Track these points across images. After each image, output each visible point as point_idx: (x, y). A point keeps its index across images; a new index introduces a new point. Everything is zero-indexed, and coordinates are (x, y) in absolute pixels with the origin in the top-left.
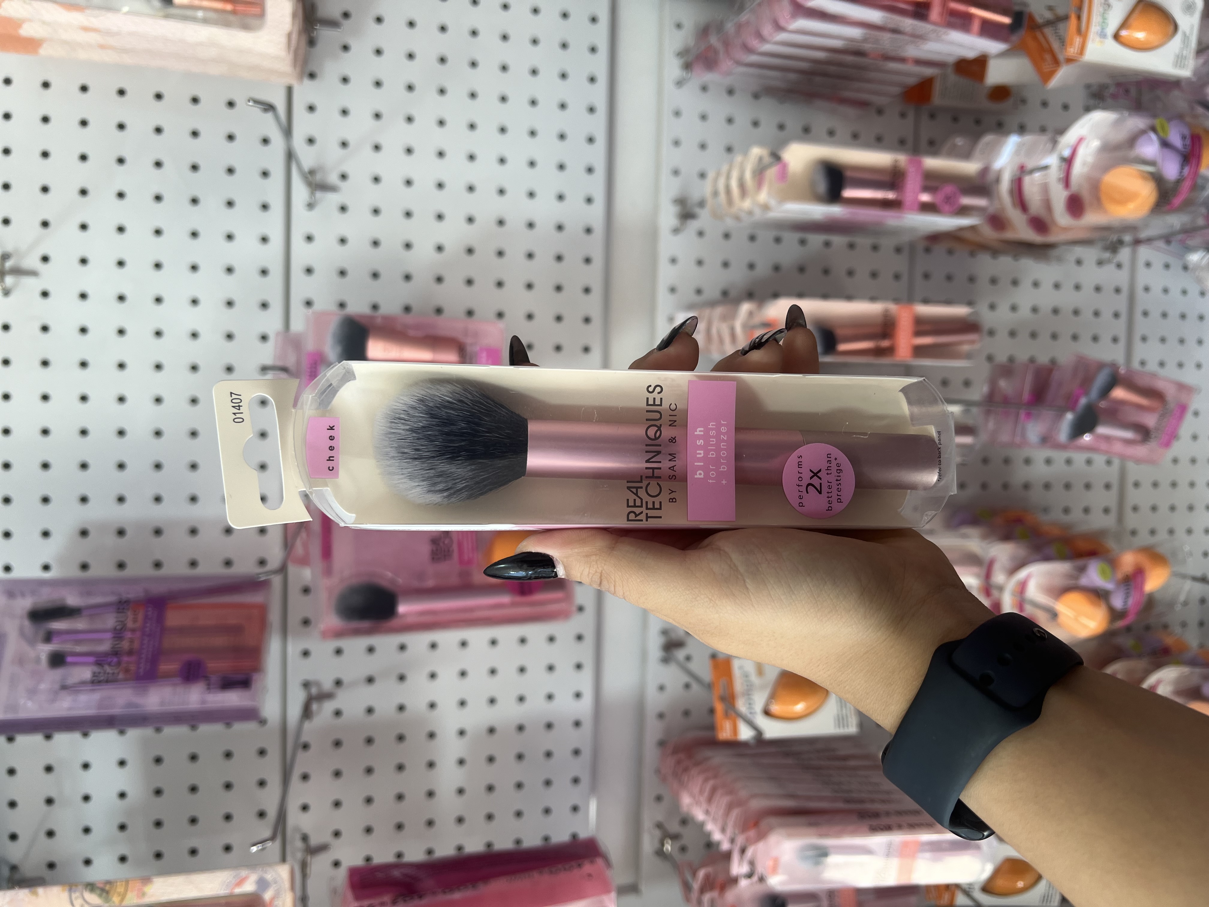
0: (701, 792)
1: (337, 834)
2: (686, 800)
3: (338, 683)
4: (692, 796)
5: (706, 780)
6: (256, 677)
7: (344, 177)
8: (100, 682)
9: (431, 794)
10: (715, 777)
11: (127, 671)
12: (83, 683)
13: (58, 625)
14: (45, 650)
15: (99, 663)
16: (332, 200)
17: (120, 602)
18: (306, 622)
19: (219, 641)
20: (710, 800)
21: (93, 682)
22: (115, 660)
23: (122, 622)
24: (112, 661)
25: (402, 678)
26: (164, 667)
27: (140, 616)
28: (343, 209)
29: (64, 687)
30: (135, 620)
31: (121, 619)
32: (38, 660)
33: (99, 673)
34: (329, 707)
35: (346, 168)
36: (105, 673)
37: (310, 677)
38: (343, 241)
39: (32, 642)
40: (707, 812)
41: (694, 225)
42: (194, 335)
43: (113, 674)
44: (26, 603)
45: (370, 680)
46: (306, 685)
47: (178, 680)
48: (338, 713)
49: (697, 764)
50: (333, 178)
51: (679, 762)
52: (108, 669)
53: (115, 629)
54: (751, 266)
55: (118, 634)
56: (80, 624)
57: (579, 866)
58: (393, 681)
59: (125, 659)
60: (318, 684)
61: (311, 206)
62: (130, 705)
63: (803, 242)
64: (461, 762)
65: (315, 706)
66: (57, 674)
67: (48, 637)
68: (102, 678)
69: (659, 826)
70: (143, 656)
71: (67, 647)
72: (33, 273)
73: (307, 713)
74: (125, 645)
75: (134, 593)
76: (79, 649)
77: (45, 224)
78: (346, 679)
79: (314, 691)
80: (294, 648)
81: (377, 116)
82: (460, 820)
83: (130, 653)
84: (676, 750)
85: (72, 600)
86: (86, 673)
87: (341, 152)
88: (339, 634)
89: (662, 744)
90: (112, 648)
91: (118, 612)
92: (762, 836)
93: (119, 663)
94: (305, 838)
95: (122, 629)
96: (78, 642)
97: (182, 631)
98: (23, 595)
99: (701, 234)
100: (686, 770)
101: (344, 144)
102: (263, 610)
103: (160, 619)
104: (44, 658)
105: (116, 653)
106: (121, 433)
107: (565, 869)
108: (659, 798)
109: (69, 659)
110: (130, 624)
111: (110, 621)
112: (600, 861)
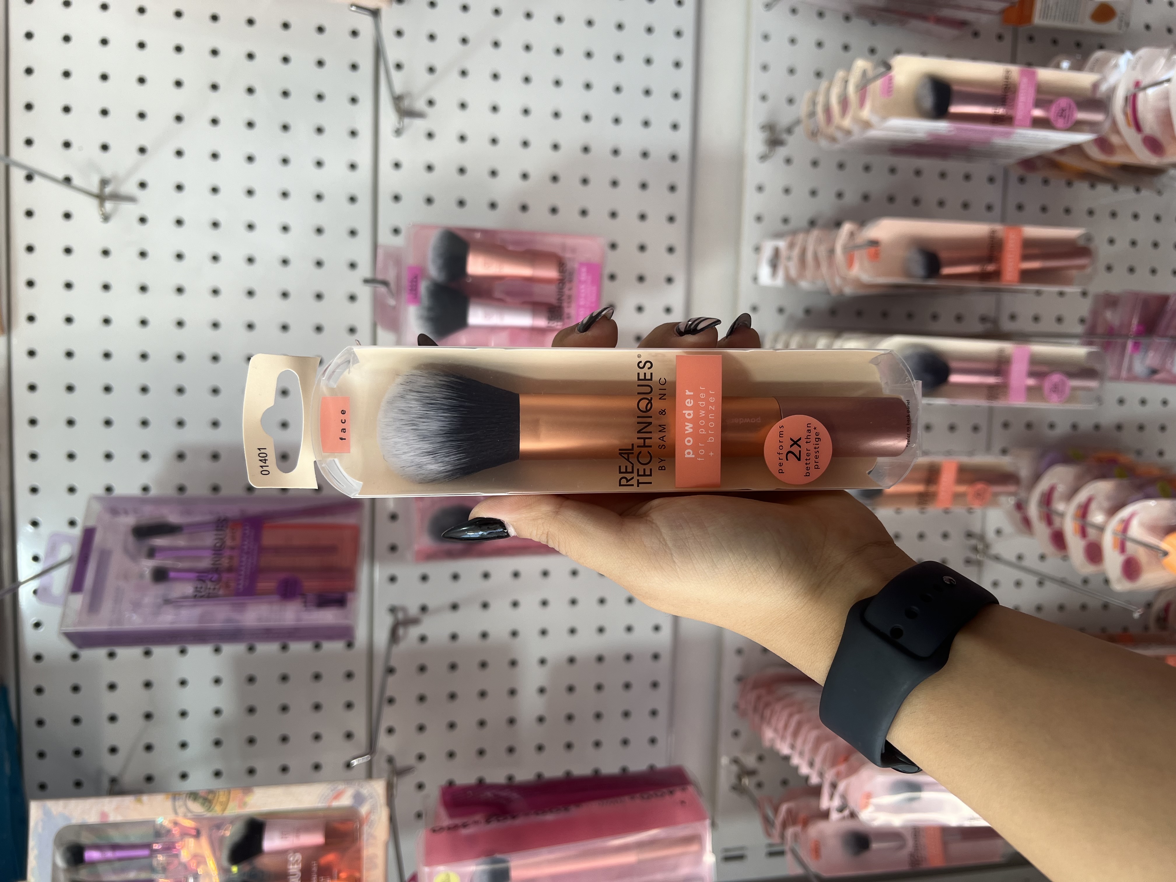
0: (786, 727)
1: (421, 757)
2: (769, 734)
3: (424, 609)
4: (776, 730)
5: (791, 716)
6: (350, 596)
7: (431, 103)
8: (202, 597)
9: (512, 721)
10: (800, 711)
11: (227, 586)
12: (185, 598)
13: (159, 542)
14: (148, 565)
15: (200, 579)
16: (418, 126)
17: (219, 520)
18: (393, 548)
19: (312, 561)
20: (795, 734)
21: (195, 596)
22: (215, 576)
23: (221, 539)
24: (212, 578)
25: (485, 606)
26: (262, 585)
27: (239, 534)
28: (430, 135)
29: (167, 602)
30: (233, 538)
31: (220, 537)
32: (141, 576)
33: (201, 588)
34: (414, 632)
35: (434, 94)
36: (206, 588)
37: (396, 602)
38: (430, 168)
39: (134, 557)
40: (793, 747)
41: (782, 152)
42: (285, 262)
43: (214, 589)
44: (129, 521)
45: (455, 607)
46: (393, 610)
47: (276, 598)
48: (423, 639)
49: (779, 699)
50: (420, 105)
51: (759, 698)
52: (210, 585)
53: (215, 546)
54: (840, 195)
55: (218, 550)
56: (179, 541)
57: (671, 792)
58: (476, 608)
59: (225, 576)
60: (404, 609)
61: (398, 132)
62: (229, 620)
63: (893, 170)
64: (542, 691)
65: (401, 631)
66: (160, 589)
67: (152, 553)
68: (203, 594)
69: (736, 761)
70: (242, 573)
71: (168, 563)
72: (131, 199)
73: (394, 637)
74: (225, 562)
75: (232, 511)
76: (180, 565)
77: (142, 150)
78: (431, 604)
79: (400, 616)
80: (380, 573)
81: (464, 41)
82: (540, 748)
83: (230, 570)
84: (757, 685)
85: (174, 518)
86: (188, 589)
87: (428, 77)
88: (430, 556)
89: (740, 679)
90: (213, 564)
91: (217, 530)
92: (853, 771)
93: (219, 580)
94: (390, 760)
95: (221, 546)
96: (179, 559)
97: (277, 550)
98: (126, 512)
99: (788, 161)
100: (767, 705)
101: (431, 70)
102: (356, 531)
103: (257, 538)
104: (148, 573)
105: (216, 570)
106: (215, 358)
107: (656, 795)
108: (736, 734)
109: (172, 574)
110: (229, 543)
111: (209, 539)
112: (691, 789)
